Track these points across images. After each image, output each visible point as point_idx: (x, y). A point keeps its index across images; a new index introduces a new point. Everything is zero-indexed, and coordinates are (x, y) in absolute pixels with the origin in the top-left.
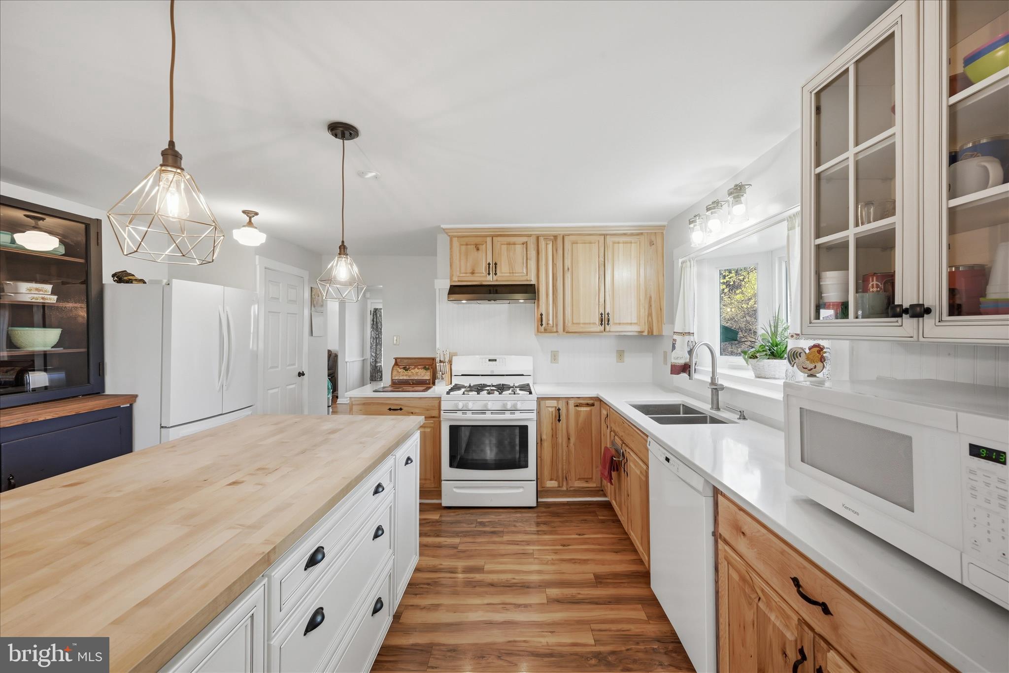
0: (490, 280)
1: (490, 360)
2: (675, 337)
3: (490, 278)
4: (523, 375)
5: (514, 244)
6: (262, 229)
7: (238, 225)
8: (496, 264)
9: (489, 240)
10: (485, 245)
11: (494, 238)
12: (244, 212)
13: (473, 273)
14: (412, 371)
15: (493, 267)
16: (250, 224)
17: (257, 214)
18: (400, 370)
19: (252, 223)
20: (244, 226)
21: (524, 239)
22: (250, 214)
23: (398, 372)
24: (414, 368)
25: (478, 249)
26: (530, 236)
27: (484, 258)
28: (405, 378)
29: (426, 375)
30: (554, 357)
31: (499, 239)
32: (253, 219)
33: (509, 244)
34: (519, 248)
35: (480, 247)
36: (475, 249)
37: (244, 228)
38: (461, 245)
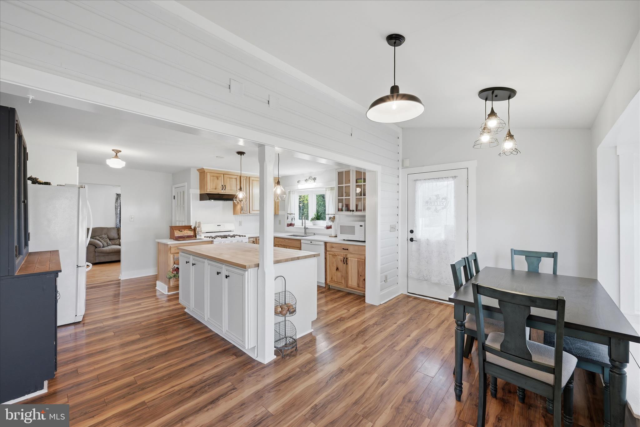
0: (222, 192)
1: (218, 226)
2: (288, 215)
3: (223, 191)
4: (231, 231)
5: (232, 178)
6: (123, 159)
7: (110, 157)
8: (225, 186)
9: (222, 175)
10: (220, 177)
11: (224, 175)
12: (113, 150)
13: (216, 189)
14: (184, 232)
15: (224, 187)
16: (116, 156)
17: (120, 151)
18: (178, 232)
19: (118, 156)
20: (113, 158)
21: (236, 177)
22: (117, 152)
23: (177, 232)
24: (185, 231)
25: (218, 179)
26: (238, 176)
27: (220, 183)
28: (181, 235)
29: (191, 233)
30: (240, 224)
31: (226, 175)
32: (118, 154)
33: (230, 178)
34: (234, 180)
35: (219, 178)
36: (217, 179)
37: (112, 159)
38: (211, 176)
